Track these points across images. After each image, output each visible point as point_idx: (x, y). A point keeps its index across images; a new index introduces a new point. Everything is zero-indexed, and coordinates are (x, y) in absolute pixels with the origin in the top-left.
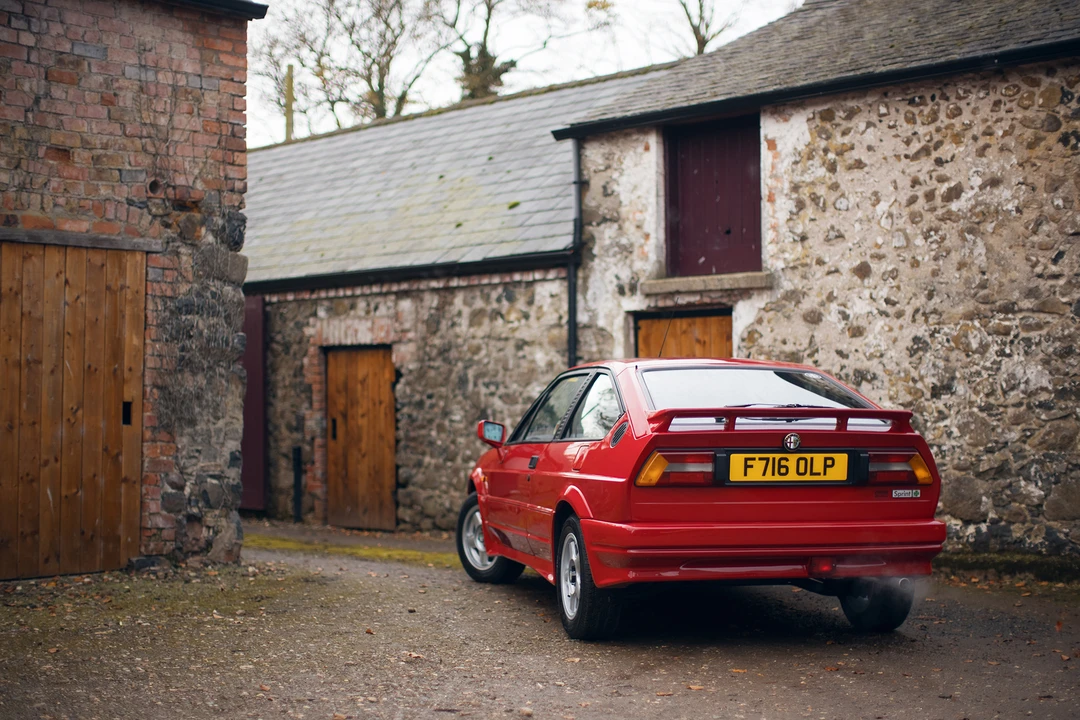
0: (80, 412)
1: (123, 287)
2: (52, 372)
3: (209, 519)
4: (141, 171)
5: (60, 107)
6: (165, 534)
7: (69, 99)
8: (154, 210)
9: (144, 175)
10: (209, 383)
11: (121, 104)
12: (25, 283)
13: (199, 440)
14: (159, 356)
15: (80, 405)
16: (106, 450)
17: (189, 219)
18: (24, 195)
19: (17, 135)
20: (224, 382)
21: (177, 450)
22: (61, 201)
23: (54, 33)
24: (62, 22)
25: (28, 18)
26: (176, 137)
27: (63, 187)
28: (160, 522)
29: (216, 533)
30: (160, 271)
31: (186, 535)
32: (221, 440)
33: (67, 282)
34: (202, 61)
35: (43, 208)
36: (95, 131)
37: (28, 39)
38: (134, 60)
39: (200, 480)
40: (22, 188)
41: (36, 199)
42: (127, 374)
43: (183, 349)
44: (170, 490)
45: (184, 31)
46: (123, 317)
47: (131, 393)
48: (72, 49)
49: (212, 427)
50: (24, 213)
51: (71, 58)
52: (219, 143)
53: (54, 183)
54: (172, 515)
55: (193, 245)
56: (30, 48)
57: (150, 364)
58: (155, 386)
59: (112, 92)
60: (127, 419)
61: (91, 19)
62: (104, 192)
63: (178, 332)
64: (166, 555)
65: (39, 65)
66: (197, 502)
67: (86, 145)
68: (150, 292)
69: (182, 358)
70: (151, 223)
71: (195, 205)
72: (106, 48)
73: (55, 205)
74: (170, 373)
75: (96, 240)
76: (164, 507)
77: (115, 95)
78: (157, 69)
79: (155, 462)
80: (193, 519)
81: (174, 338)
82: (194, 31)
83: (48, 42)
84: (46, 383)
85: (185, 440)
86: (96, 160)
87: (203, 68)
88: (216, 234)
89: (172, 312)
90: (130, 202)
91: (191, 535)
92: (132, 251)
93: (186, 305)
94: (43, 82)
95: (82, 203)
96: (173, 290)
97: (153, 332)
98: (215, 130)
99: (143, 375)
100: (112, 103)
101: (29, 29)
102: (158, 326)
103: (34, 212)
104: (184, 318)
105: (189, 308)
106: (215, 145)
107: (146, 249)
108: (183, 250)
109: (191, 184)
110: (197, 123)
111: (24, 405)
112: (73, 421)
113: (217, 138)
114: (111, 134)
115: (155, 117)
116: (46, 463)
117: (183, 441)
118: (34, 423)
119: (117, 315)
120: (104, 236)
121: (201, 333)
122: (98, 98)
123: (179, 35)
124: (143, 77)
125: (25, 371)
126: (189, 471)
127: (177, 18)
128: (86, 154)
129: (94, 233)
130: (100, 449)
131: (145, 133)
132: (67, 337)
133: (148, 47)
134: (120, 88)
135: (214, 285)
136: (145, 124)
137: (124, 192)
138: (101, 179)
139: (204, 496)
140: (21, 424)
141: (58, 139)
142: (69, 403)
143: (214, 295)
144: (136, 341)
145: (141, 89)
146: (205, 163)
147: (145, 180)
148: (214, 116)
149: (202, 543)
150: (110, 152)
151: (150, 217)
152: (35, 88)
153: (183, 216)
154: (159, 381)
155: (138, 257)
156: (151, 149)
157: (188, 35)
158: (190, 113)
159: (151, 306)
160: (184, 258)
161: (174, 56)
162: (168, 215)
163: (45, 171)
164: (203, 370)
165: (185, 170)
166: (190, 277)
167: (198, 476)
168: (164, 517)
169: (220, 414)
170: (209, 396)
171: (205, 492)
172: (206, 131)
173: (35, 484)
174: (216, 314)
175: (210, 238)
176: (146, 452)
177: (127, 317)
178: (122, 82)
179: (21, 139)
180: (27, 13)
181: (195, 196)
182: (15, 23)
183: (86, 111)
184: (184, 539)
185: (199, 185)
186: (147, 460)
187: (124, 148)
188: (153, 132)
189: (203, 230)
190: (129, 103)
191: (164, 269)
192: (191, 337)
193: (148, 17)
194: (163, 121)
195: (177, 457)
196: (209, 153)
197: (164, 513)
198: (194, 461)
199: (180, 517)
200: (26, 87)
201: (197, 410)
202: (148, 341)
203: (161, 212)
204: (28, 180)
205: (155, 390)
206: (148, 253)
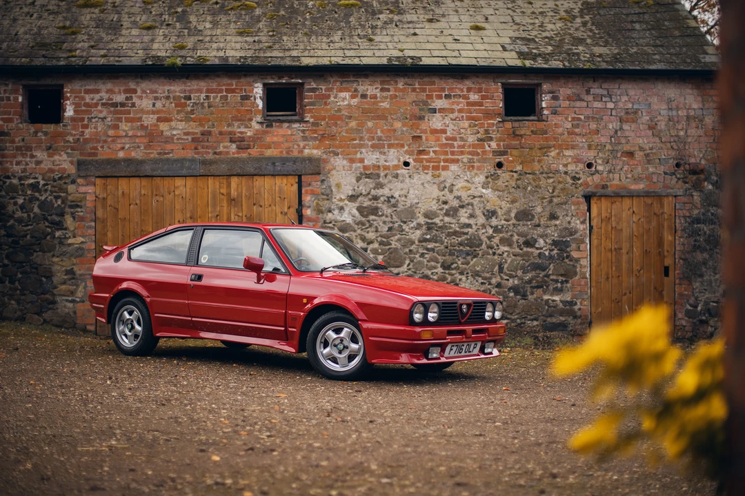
0: (642, 271)
1: (662, 213)
2: (627, 253)
3: (711, 322)
4: (671, 158)
5: (627, 134)
6: (686, 328)
7: (632, 129)
8: (678, 176)
9: (672, 160)
10: (711, 256)
11: (659, 128)
12: (613, 214)
13: (706, 284)
14: (682, 244)
15: (642, 268)
16: (655, 288)
17: (698, 179)
18: (611, 175)
19: (607, 148)
20: (719, 256)
21: (693, 289)
22: (629, 176)
23: (623, 100)
24: (627, 95)
25: (610, 97)
26: (689, 140)
27: (630, 169)
28: (684, 323)
29: (715, 329)
30: (683, 204)
31: (698, 329)
32: (718, 284)
33: (634, 212)
34: (703, 101)
35: (620, 180)
36: (646, 142)
37: (610, 105)
38: (664, 106)
39: (706, 303)
40: (610, 172)
41: (617, 176)
42: (666, 253)
43: (695, 241)
44: (689, 308)
45: (692, 89)
46: (663, 227)
47: (668, 262)
48: (633, 107)
49: (712, 278)
50: (611, 183)
51: (633, 110)
52: (714, 140)
53: (626, 168)
54: (691, 320)
55: (701, 191)
56: (612, 109)
57: (677, 248)
58: (681, 258)
59: (654, 123)
60: (667, 274)
61: (641, 91)
62: (651, 170)
63: (693, 233)
64: (687, 339)
65: (616, 116)
66: (704, 314)
67: (641, 149)
68: (677, 214)
69: (695, 245)
70: (677, 182)
71: (702, 171)
72: (650, 104)
73: (627, 178)
74: (688, 252)
75: (648, 192)
76: (686, 315)
77: (656, 124)
78: (678, 109)
79: (681, 295)
80: (702, 322)
81: (690, 236)
82: (698, 87)
83: (621, 105)
84: (625, 258)
85: (697, 284)
86: (647, 155)
87: (704, 105)
88: (713, 184)
89: (689, 223)
90: (665, 173)
91: (701, 329)
92: (667, 196)
93: (697, 220)
94: (619, 123)
95: (640, 176)
96: (690, 213)
97: (679, 233)
98: (711, 134)
99: (675, 254)
100: (654, 128)
101: (611, 101)
102: (682, 230)
103: (616, 182)
104: (695, 226)
105: (698, 221)
106: (712, 141)
107: (674, 194)
108: (694, 194)
109: (698, 161)
110: (701, 132)
111: (614, 269)
112: (638, 275)
113: (713, 138)
114: (654, 143)
115: (677, 132)
116: (625, 294)
117: (696, 285)
118: (619, 276)
119: (660, 227)
120: (652, 190)
121: (705, 233)
122: (647, 127)
123: (690, 91)
124: (670, 114)
125: (614, 253)
126: (700, 299)
127: (689, 83)
128: (641, 153)
129: (646, 189)
130: (652, 288)
131: (672, 140)
132: (634, 237)
133: (672, 99)
134: (658, 121)
135: (712, 210)
136: (672, 136)
137: (662, 169)
138: (650, 164)
139: (709, 311)
140: (612, 277)
141: (627, 148)
142: (636, 267)
143: (712, 214)
144: (670, 238)
145: (670, 120)
146: (706, 151)
147: (672, 162)
148: (710, 128)
149: (708, 334)
150: (654, 151)
151: (676, 179)
152: (615, 127)
153: (694, 178)
154: (683, 257)
155: (670, 198)
156: (675, 147)
157: (695, 90)
158: (697, 127)
159: (677, 221)
160: (696, 198)
161: (687, 102)
162: (686, 177)
163: (621, 163)
164: (707, 250)
165: (695, 155)
166: (699, 206)
167: (705, 302)
168: (686, 321)
169: (717, 272)
170: (711, 263)
171: (709, 309)
172: (706, 135)
173: (620, 304)
174: (715, 224)
175: (710, 187)
176: (676, 290)
177: (665, 227)
178: (659, 118)
179: (608, 150)
180: (610, 93)
181: (701, 167)
182: (604, 99)
183: (640, 134)
184: (698, 331)
185: (703, 162)
186: (676, 293)
187: (662, 148)
188: (676, 139)
189: (706, 183)
190: (663, 127)
191: (684, 203)
192: (699, 235)
193: (672, 85)
194: (682, 133)
195: (693, 293)
196: (708, 146)
197: (686, 318)
198: (702, 294)
199: (695, 321)
200: (611, 127)
201: (704, 269)
202: (677, 238)
203: (682, 176)
204: (613, 168)
205: (681, 261)
206: (675, 196)
